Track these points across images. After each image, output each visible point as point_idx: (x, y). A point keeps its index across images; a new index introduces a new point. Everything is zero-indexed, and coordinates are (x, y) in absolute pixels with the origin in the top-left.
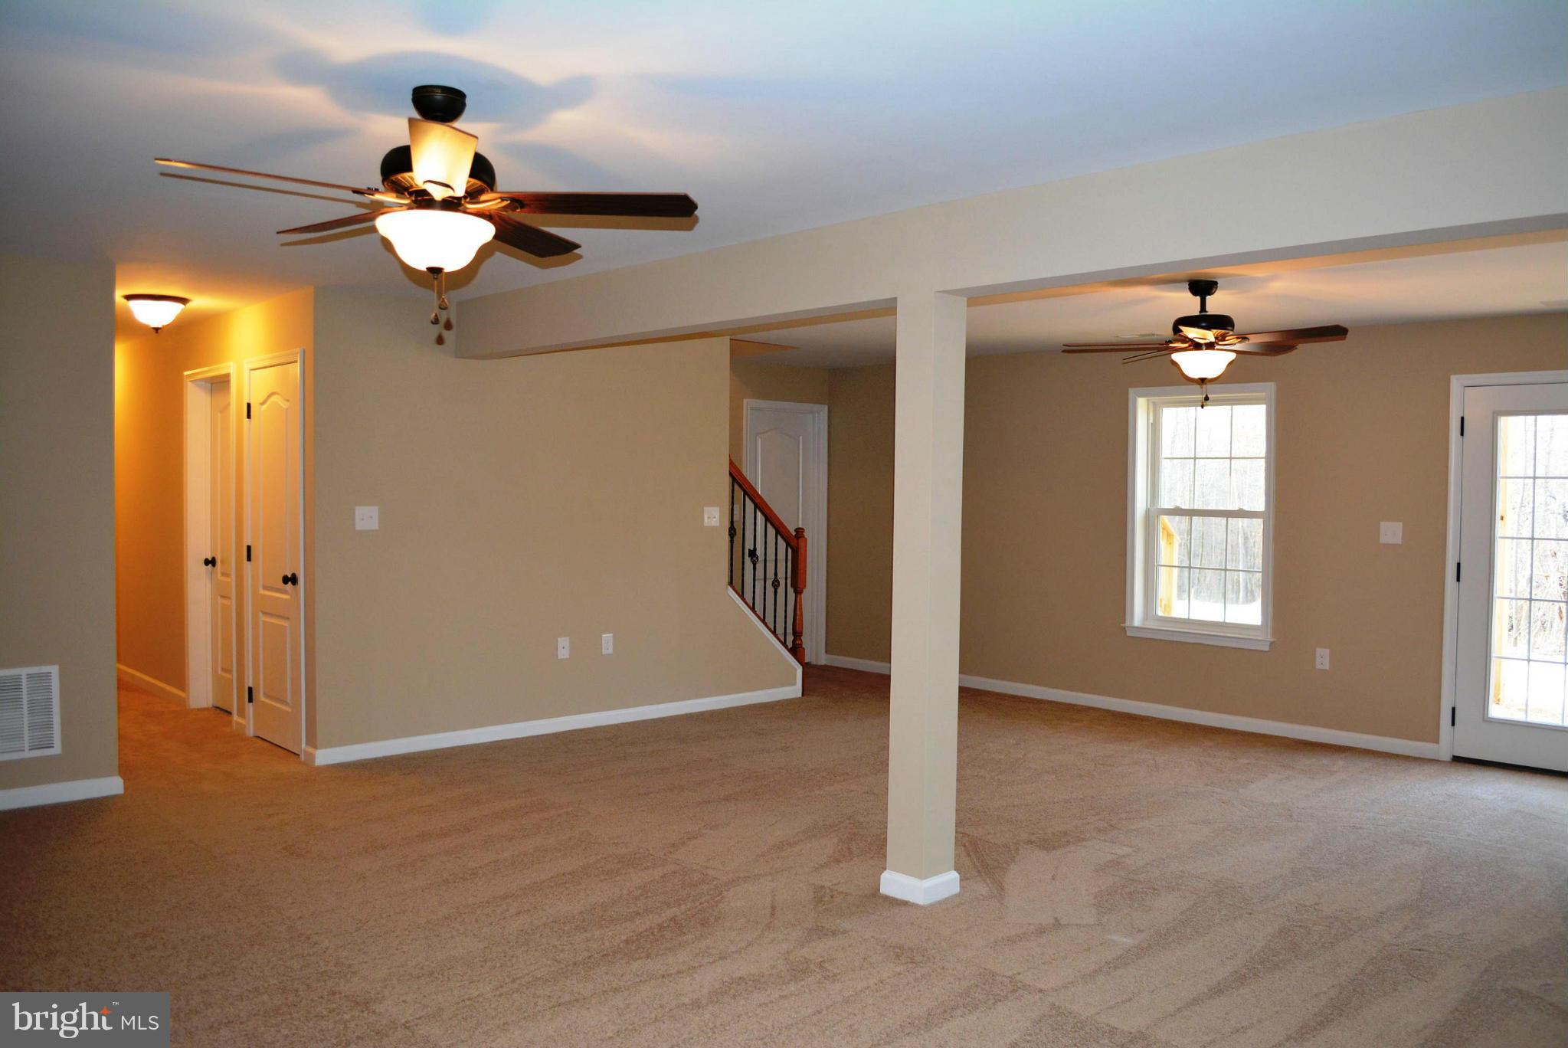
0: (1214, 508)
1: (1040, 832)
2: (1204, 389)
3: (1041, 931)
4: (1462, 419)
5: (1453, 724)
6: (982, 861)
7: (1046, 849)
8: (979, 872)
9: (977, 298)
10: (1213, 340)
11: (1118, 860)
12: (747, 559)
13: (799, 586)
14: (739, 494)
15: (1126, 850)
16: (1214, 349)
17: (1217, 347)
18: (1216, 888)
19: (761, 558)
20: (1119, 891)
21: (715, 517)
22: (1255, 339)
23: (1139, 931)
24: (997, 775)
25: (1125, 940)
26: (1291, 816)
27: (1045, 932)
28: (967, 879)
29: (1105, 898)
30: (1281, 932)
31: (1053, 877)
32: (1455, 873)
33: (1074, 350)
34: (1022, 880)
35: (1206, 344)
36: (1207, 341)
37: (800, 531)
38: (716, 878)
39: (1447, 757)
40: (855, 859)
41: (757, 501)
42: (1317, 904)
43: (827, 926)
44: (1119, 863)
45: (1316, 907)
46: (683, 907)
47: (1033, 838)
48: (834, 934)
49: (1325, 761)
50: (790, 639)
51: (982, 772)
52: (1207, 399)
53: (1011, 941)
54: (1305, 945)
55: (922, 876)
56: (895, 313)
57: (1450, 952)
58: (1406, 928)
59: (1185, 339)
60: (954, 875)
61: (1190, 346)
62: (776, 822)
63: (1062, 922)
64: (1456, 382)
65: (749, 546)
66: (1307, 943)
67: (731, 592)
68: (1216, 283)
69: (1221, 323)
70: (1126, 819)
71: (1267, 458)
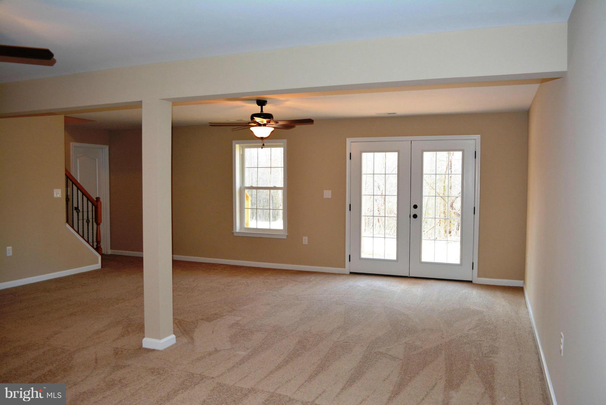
0: (261, 186)
1: (206, 315)
2: (263, 142)
3: (210, 354)
4: (350, 153)
5: (350, 261)
6: (184, 329)
7: (209, 322)
8: (183, 333)
9: (176, 102)
10: (266, 123)
11: (237, 322)
12: (75, 212)
13: (98, 222)
14: (70, 183)
15: (239, 318)
16: (266, 126)
17: (267, 125)
18: (274, 329)
19: (81, 210)
20: (239, 334)
21: (59, 194)
22: (280, 123)
23: (248, 349)
24: (187, 294)
25: (243, 353)
26: (298, 299)
27: (211, 354)
28: (179, 337)
29: (233, 338)
30: (299, 342)
31: (213, 332)
32: (355, 313)
33: (214, 125)
34: (200, 335)
35: (263, 124)
36: (263, 123)
37: (98, 199)
38: (69, 350)
39: (348, 273)
40: (131, 334)
41: (78, 186)
42: (310, 330)
43: (121, 364)
44: (237, 323)
45: (310, 331)
46: (55, 365)
47: (203, 317)
48: (124, 367)
49: (308, 277)
50: (95, 244)
51: (180, 293)
52: (263, 145)
53: (199, 359)
54: (308, 346)
55: (160, 338)
56: (141, 107)
57: (356, 342)
58: (341, 335)
59: (255, 122)
60: (173, 336)
61: (257, 125)
62: (94, 323)
63: (218, 349)
64: (348, 140)
65: (75, 205)
66: (308, 345)
67: (67, 225)
68: (266, 101)
69: (268, 116)
70: (238, 306)
71: (284, 167)
